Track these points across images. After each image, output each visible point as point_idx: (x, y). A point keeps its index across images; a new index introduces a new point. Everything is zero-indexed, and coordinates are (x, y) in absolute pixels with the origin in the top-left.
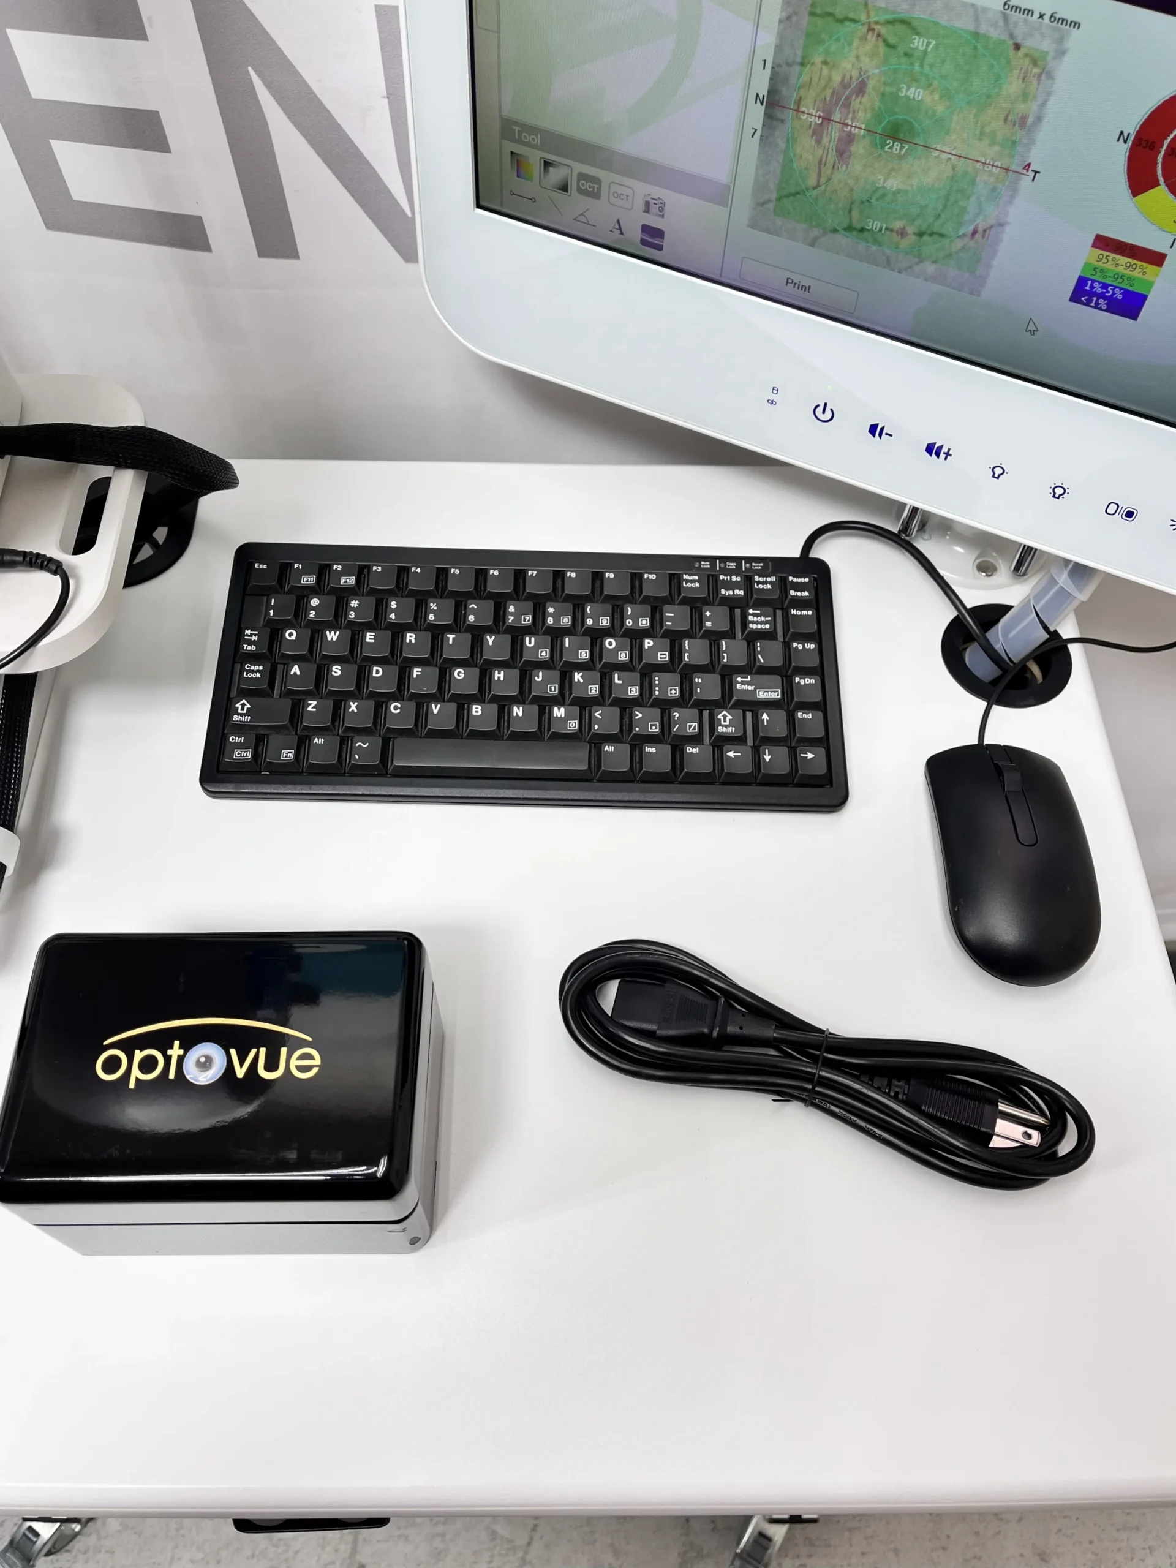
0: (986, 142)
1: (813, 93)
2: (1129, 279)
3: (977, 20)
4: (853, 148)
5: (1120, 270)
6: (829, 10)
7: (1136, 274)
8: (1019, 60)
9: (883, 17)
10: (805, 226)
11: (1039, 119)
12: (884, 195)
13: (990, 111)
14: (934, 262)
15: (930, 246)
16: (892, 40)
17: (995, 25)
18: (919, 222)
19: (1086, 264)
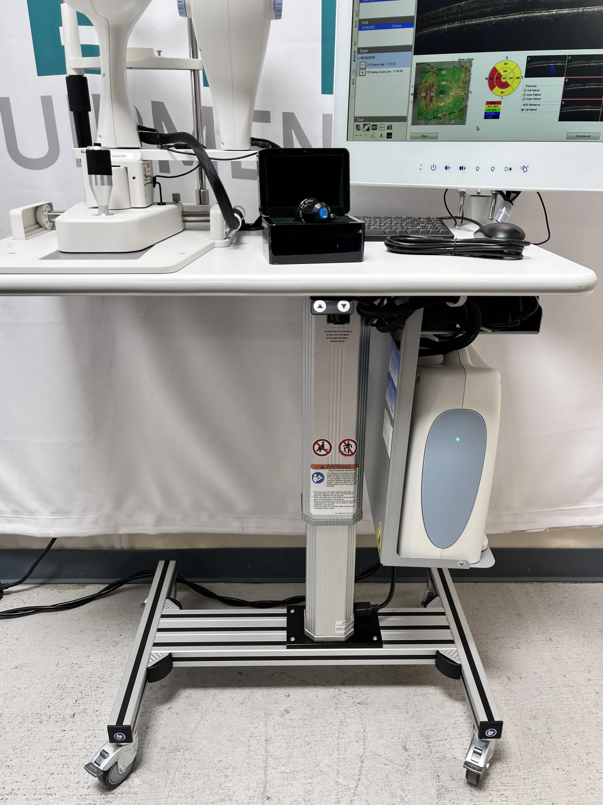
0: (460, 89)
1: (423, 90)
2: (495, 109)
3: (454, 64)
4: (433, 99)
5: (493, 108)
6: (425, 71)
7: (496, 108)
8: (464, 70)
9: (436, 69)
10: (424, 121)
11: (469, 80)
12: (441, 107)
13: (460, 82)
14: (454, 120)
15: (452, 116)
16: (438, 73)
17: (457, 64)
18: (449, 112)
19: (486, 109)
